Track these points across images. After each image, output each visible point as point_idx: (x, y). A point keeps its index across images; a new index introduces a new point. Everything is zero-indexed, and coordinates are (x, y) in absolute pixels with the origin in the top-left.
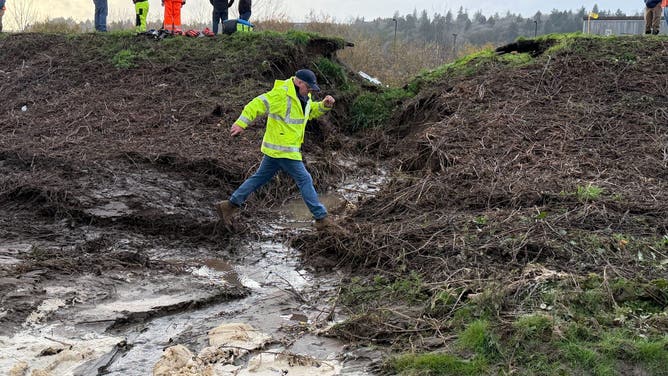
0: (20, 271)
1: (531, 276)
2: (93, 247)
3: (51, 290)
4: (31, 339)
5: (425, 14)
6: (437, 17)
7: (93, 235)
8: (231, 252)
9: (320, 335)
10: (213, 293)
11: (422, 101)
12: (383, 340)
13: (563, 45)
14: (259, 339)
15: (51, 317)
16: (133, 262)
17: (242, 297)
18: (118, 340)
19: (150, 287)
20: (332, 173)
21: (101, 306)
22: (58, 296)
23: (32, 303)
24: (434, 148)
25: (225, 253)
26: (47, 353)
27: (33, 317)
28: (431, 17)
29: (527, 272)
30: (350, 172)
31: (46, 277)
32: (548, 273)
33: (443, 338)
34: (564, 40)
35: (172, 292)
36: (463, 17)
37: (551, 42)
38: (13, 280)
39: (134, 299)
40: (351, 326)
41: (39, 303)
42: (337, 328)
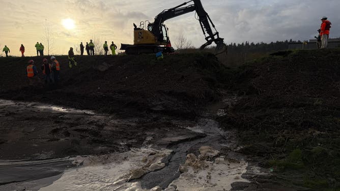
0: (138, 127)
1: (311, 133)
2: (155, 119)
3: (148, 133)
4: (146, 149)
5: (235, 44)
6: (239, 45)
7: (155, 116)
8: (196, 121)
9: (236, 151)
10: (195, 135)
11: (246, 72)
12: (260, 154)
13: (295, 53)
14: (216, 152)
15: (149, 143)
16: (169, 125)
17: (205, 137)
18: (171, 151)
19: (175, 133)
20: (220, 95)
21: (163, 139)
22: (150, 135)
23: (143, 138)
24: (256, 88)
25: (194, 122)
26: (152, 154)
27: (145, 142)
28: (237, 45)
29: (310, 132)
30: (225, 95)
31: (145, 129)
32: (318, 132)
33: (284, 155)
34: (295, 51)
35: (182, 135)
36: (247, 44)
37: (290, 52)
38: (136, 130)
39: (172, 137)
40: (246, 149)
41: (146, 138)
42: (242, 149)
